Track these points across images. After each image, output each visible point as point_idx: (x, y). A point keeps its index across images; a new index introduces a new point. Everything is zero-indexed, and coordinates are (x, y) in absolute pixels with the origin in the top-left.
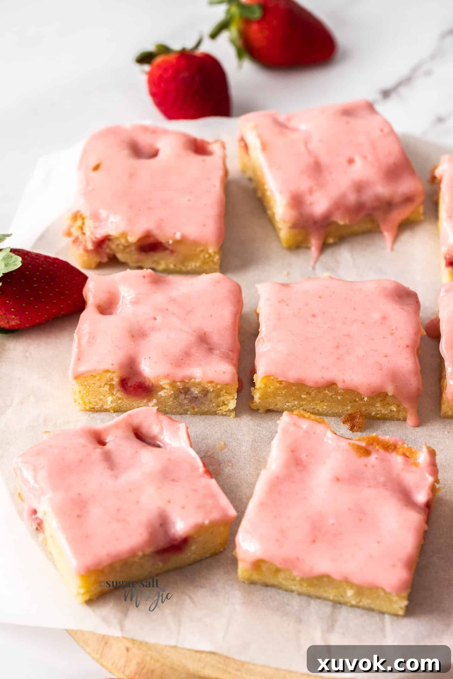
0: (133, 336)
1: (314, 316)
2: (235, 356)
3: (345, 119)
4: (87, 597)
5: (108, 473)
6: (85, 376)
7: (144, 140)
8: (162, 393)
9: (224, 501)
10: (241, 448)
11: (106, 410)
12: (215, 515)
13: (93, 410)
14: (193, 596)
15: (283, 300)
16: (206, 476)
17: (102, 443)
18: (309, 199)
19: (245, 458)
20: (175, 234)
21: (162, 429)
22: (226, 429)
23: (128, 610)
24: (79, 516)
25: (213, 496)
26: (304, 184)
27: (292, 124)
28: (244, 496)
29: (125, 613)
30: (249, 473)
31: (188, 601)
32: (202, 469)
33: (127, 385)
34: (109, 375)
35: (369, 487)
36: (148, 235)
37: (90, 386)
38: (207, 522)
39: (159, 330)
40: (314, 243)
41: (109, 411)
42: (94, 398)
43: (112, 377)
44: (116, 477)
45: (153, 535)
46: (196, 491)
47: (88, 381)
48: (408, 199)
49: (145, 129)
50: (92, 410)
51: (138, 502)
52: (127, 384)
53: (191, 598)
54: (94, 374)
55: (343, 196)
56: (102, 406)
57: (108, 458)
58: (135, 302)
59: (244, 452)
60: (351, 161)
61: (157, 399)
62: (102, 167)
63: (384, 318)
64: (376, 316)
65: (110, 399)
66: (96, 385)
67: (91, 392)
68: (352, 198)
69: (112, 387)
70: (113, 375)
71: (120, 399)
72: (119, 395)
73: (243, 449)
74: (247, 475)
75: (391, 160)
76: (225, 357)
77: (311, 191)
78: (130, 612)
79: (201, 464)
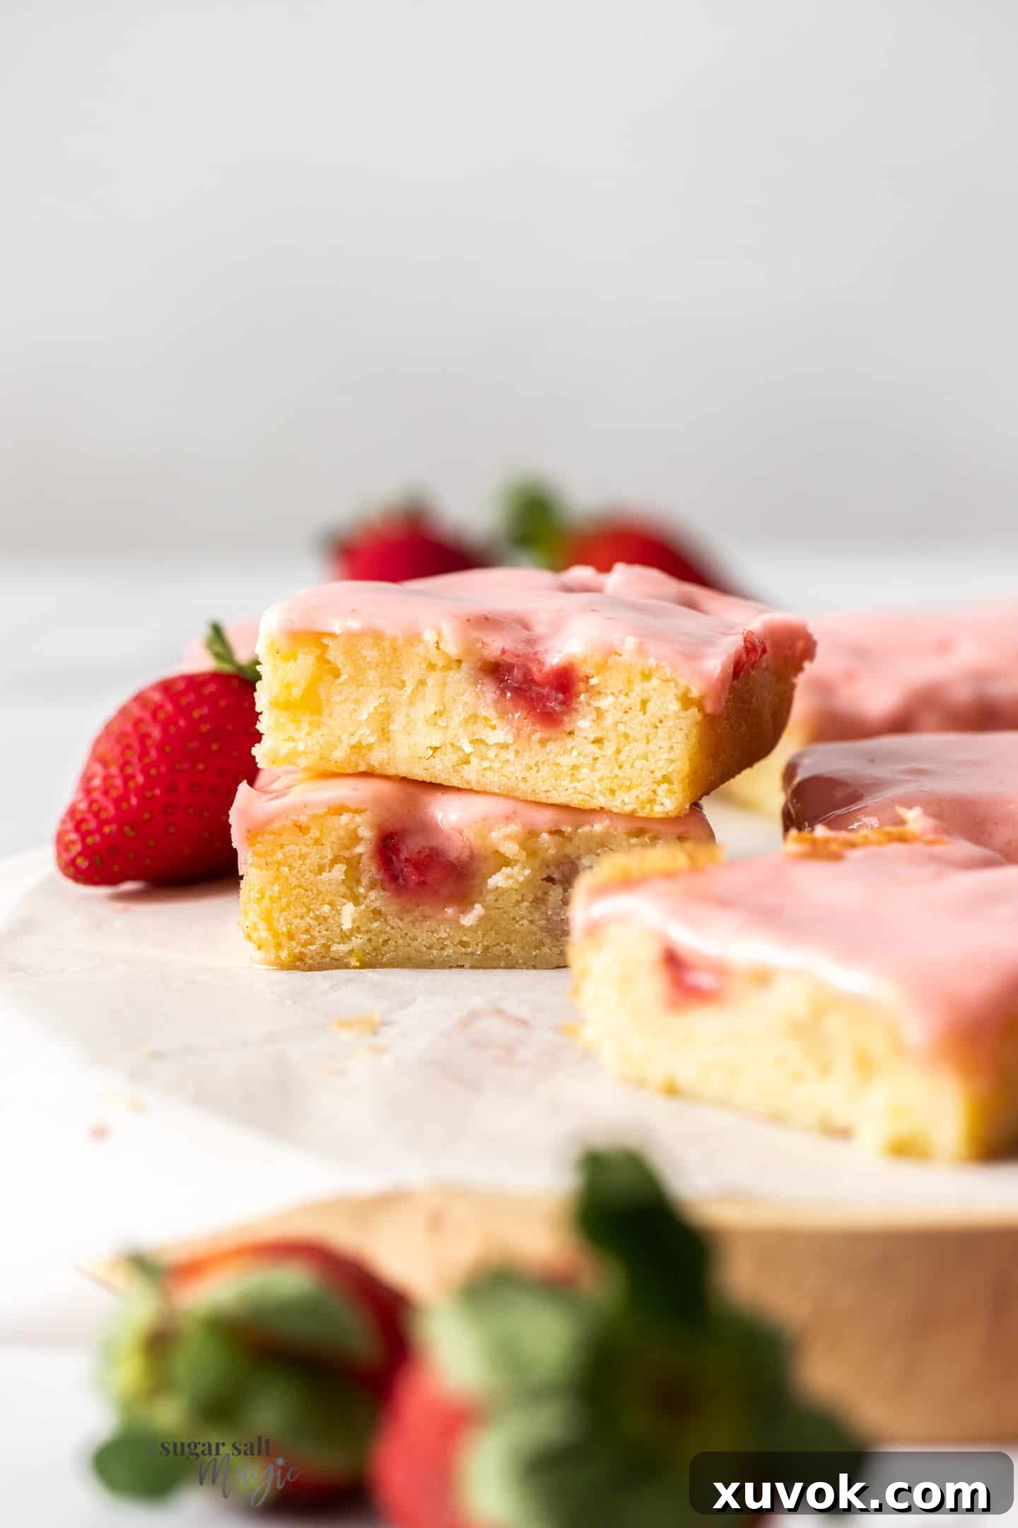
6: (277, 825)
8: (497, 880)
11: (339, 964)
13: (300, 963)
33: (398, 857)
34: (345, 818)
37: (291, 868)
41: (347, 966)
42: (302, 918)
43: (353, 826)
47: (286, 849)
50: (298, 963)
52: (397, 851)
54: (303, 819)
56: (327, 947)
61: (485, 908)
65: (348, 914)
66: (308, 861)
67: (295, 892)
69: (353, 865)
70: (358, 819)
71: (377, 913)
72: (375, 898)
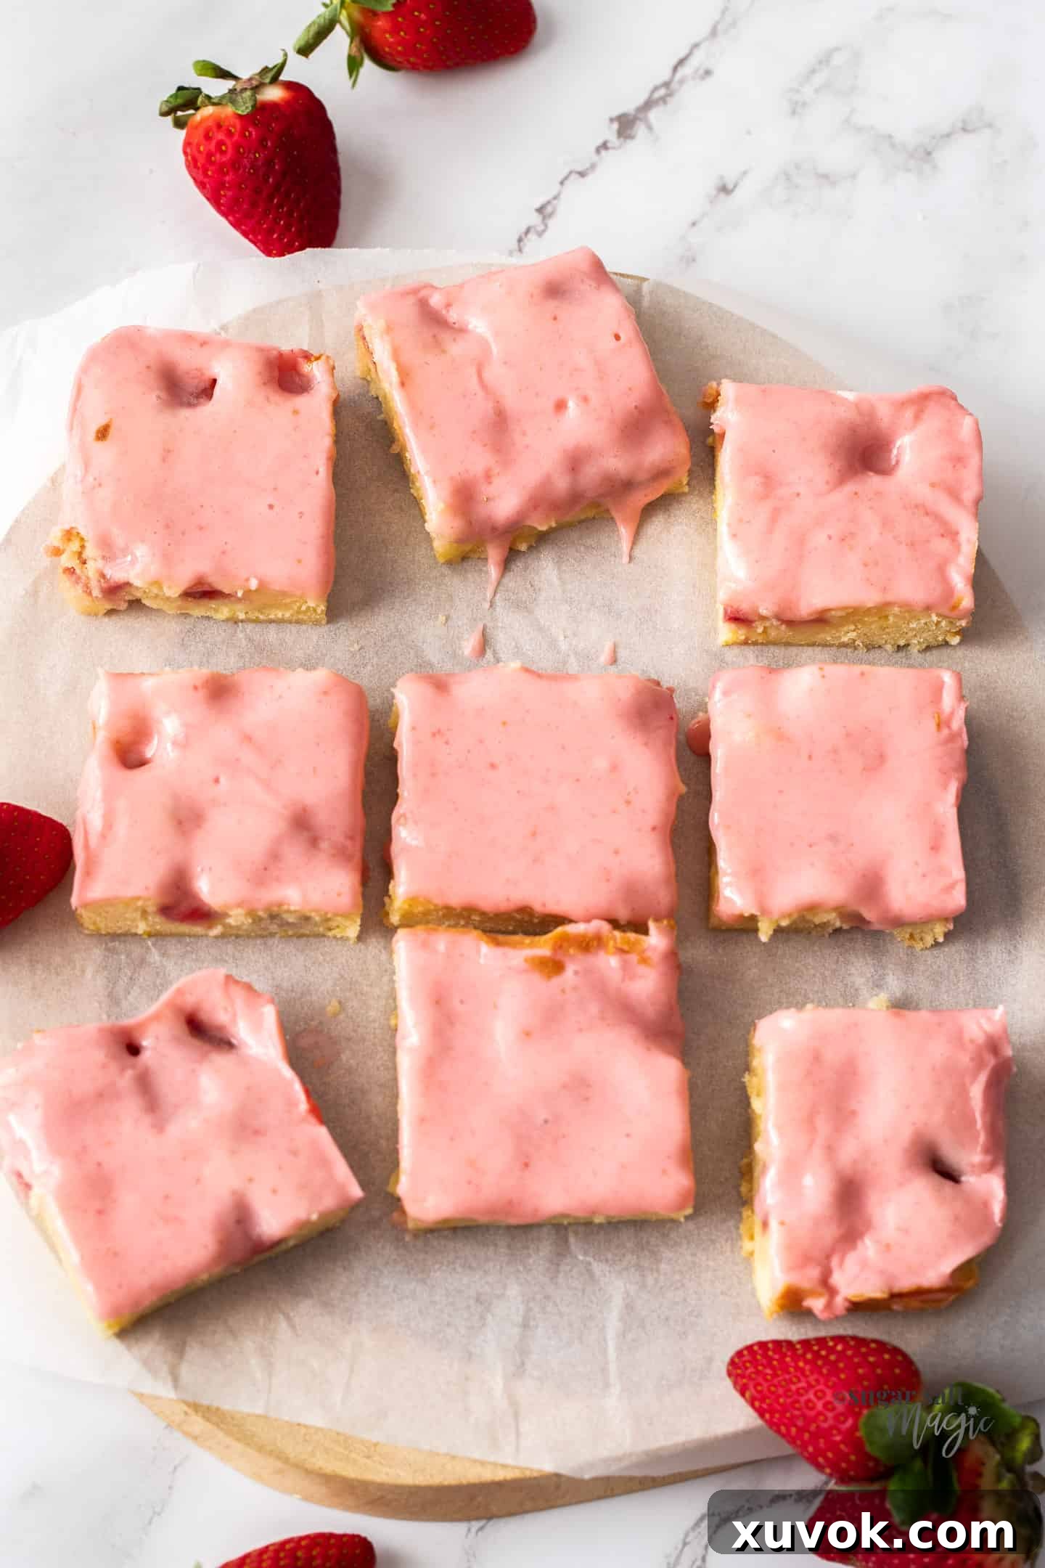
0: (180, 823)
1: (493, 766)
2: (355, 849)
3: (552, 305)
4: (116, 1329)
5: (147, 1120)
7: (187, 360)
9: (342, 1170)
10: (367, 1012)
12: (329, 1202)
14: (292, 1314)
15: (439, 731)
16: (313, 1120)
17: (133, 1049)
18: (486, 490)
19: (374, 1033)
20: (247, 580)
21: (235, 1015)
22: (342, 972)
23: (185, 1343)
24: (100, 1212)
25: (324, 1162)
26: (477, 460)
27: (453, 316)
28: (375, 1112)
29: (180, 1351)
30: (383, 1065)
31: (283, 1325)
32: (303, 1105)
35: (580, 1030)
36: (200, 581)
38: (314, 1217)
39: (225, 804)
40: (494, 554)
43: (145, 907)
44: (159, 1127)
45: (225, 1244)
46: (295, 1153)
48: (662, 473)
49: (187, 338)
51: (198, 1181)
53: (288, 1318)
55: (547, 482)
57: (145, 1086)
58: (183, 744)
59: (374, 1021)
60: (561, 406)
62: (112, 431)
63: (614, 768)
64: (601, 764)
68: (562, 484)
70: (149, 903)
73: (372, 1014)
74: (378, 1069)
75: (632, 401)
76: (341, 854)
77: (488, 477)
78: (188, 1349)
79: (302, 1097)
